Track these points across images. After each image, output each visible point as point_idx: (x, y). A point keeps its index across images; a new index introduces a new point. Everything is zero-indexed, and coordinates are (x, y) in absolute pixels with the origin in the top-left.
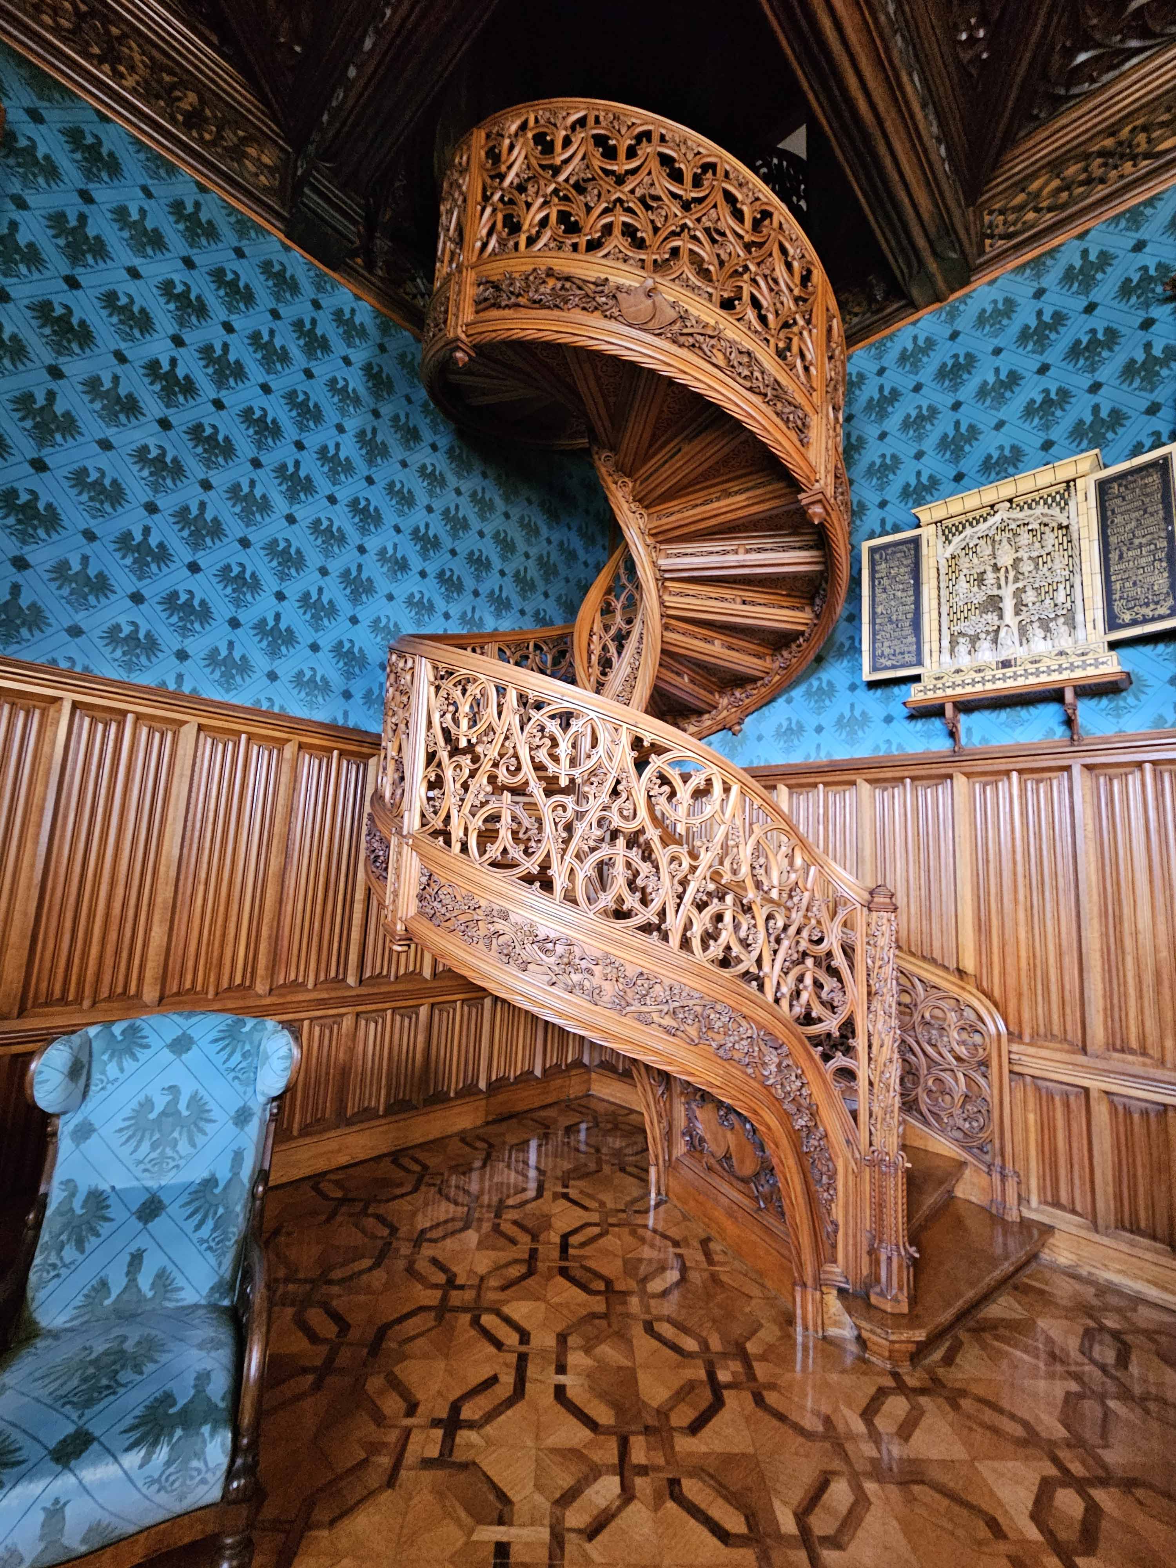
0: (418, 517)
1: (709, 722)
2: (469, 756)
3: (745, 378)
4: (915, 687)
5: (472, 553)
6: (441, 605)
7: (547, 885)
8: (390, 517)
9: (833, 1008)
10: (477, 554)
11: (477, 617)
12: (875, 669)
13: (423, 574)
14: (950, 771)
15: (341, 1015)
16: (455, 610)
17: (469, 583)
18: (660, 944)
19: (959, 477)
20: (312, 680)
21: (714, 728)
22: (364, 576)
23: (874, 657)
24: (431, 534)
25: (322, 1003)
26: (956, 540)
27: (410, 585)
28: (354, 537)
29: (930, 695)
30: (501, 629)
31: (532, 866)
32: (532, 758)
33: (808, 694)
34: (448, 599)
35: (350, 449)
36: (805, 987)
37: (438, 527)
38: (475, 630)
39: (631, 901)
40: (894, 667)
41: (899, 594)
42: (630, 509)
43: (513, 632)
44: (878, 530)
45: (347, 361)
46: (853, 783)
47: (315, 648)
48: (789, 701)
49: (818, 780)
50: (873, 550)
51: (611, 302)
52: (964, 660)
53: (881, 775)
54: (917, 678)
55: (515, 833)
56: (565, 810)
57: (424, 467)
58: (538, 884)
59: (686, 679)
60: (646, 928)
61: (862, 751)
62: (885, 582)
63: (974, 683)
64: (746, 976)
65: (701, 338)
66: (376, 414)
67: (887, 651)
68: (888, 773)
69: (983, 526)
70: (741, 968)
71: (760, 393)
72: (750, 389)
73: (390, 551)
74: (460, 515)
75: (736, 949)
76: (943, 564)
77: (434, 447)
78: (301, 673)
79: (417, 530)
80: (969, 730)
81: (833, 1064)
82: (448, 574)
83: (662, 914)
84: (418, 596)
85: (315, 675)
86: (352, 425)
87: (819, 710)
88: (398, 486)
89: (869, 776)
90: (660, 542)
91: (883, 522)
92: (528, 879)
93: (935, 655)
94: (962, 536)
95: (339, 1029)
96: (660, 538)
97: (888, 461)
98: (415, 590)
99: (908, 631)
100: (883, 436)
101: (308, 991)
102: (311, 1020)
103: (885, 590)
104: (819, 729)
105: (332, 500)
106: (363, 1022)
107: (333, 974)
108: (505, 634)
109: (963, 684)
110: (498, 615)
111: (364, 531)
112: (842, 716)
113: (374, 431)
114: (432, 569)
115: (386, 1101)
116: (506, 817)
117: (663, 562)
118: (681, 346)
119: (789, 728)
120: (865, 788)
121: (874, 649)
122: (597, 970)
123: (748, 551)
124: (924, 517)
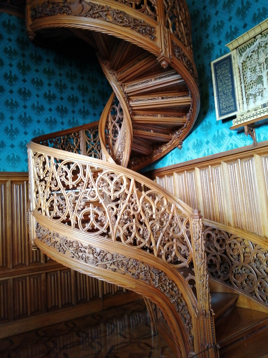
0: (45, 89)
1: (170, 146)
2: (44, 182)
3: (121, 22)
4: (235, 120)
5: (69, 97)
6: (59, 120)
7: (69, 224)
8: (34, 92)
9: (185, 257)
10: (72, 97)
11: (75, 121)
12: (221, 115)
13: (50, 110)
14: (252, 154)
15: (41, 274)
16: (65, 120)
17: (70, 109)
18: (108, 240)
19: (245, 26)
20: (13, 158)
21: (172, 148)
22: (27, 116)
23: (220, 110)
24: (51, 94)
25: (32, 270)
26: (244, 54)
27: (46, 115)
28: (21, 103)
29: (239, 123)
30: (86, 123)
31: (64, 218)
32: (61, 180)
33: (202, 129)
34: (62, 117)
35: (15, 71)
36: (174, 250)
37: (54, 90)
38: (75, 126)
39: (97, 226)
40: (228, 113)
41: (226, 81)
42: (109, 72)
43: (92, 123)
44: (219, 54)
45: (10, 40)
46: (220, 163)
47: (12, 146)
48: (196, 133)
49: (208, 164)
50: (215, 64)
51: (68, 9)
52: (252, 106)
53: (229, 159)
54: (234, 117)
55: (58, 206)
56: (72, 197)
57: (45, 69)
58: (66, 223)
59: (152, 131)
60: (103, 234)
61: (223, 150)
62: (221, 77)
63: (254, 116)
64: (144, 248)
65: (101, 13)
66: (24, 56)
67: (224, 107)
68: (231, 158)
69: (252, 47)
70: (142, 245)
71: (128, 26)
72: (124, 26)
73: (36, 105)
74: (63, 84)
75: (139, 239)
76: (240, 65)
77: (48, 61)
78: (9, 156)
79: (45, 94)
80: (259, 135)
81: (188, 278)
82: (61, 107)
83: (108, 229)
84: (49, 119)
85: (14, 156)
86: (14, 63)
87: (207, 135)
88: (36, 80)
89: (225, 160)
90: (124, 83)
91: (221, 50)
92: (64, 222)
93: (241, 105)
94: (246, 52)
95: (40, 279)
96: (123, 81)
97: (220, 24)
98: (48, 116)
99: (231, 97)
100: (217, 13)
101: (27, 266)
102: (30, 276)
103: (221, 81)
104: (208, 143)
105: (11, 92)
106: (49, 276)
107: (35, 260)
108: (88, 125)
109: (250, 117)
110: (84, 118)
111: (25, 100)
112: (215, 135)
113: (24, 62)
114: (54, 107)
115: (62, 304)
116: (56, 201)
117: (127, 90)
118: (95, 18)
119: (198, 144)
120: (224, 165)
121: (220, 107)
122: (87, 251)
123: (155, 79)
124: (231, 47)
